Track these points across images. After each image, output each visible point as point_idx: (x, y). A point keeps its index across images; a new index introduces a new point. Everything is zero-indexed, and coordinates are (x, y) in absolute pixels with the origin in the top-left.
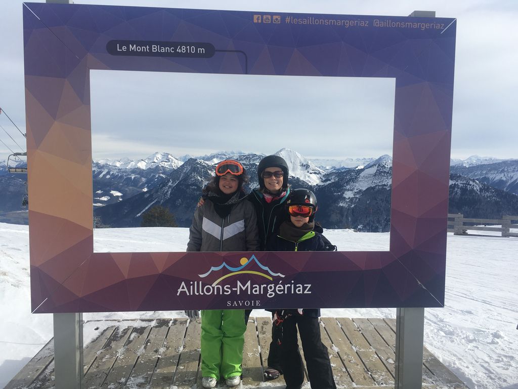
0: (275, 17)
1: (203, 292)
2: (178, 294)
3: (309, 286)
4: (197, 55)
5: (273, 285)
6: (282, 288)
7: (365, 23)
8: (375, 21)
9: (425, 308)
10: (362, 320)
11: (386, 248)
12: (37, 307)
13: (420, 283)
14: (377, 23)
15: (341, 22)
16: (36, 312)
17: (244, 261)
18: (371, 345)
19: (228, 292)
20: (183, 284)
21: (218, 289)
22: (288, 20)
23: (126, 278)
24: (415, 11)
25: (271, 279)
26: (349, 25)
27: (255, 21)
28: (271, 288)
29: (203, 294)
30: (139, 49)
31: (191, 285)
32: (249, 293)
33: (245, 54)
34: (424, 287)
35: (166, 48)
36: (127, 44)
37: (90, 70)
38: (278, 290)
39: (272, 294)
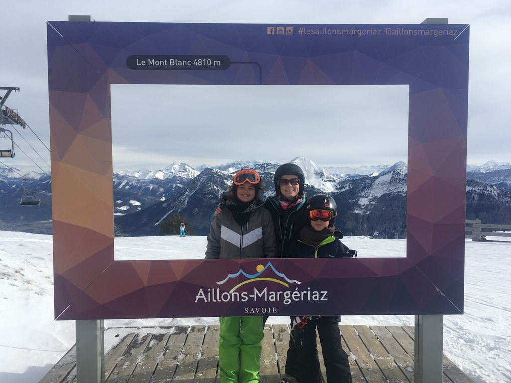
0: (288, 29)
1: (220, 298)
2: (196, 301)
3: (326, 293)
4: (213, 67)
5: (289, 292)
6: (299, 295)
7: (378, 32)
8: (388, 30)
9: (444, 316)
10: (379, 328)
11: (403, 254)
12: (60, 315)
13: (438, 290)
14: (390, 33)
15: (354, 31)
16: (59, 319)
17: (260, 268)
18: (389, 353)
19: (245, 299)
21: (235, 296)
22: (301, 31)
23: (146, 285)
24: (427, 19)
25: (287, 285)
26: (362, 34)
27: (269, 33)
28: (287, 295)
29: (220, 301)
30: (157, 63)
31: (209, 292)
32: (266, 300)
33: (258, 65)
34: (442, 294)
35: (183, 62)
36: (146, 58)
37: (111, 84)
38: (295, 297)
39: (289, 301)
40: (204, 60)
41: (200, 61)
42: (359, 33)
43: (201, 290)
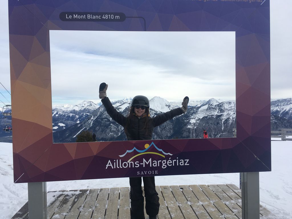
1: (122, 166)
2: (106, 168)
3: (188, 160)
4: (115, 20)
5: (165, 161)
6: (171, 162)
10: (214, 186)
12: (18, 179)
13: (256, 157)
14: (223, 0)
16: (17, 182)
17: (147, 146)
18: (221, 200)
19: (137, 166)
21: (131, 164)
23: (74, 159)
25: (164, 157)
28: (164, 162)
29: (122, 167)
30: (79, 17)
31: (115, 162)
32: (151, 166)
33: (144, 19)
34: (258, 159)
35: (96, 16)
36: (72, 14)
37: (50, 30)
38: (169, 164)
40: (109, 15)
43: (109, 160)
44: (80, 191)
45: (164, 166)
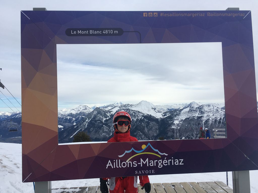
0: (154, 13)
1: (121, 166)
2: (107, 168)
3: (182, 160)
4: (114, 34)
5: (161, 160)
6: (167, 162)
7: (203, 14)
8: (208, 13)
9: (250, 171)
10: (203, 183)
12: (26, 179)
13: (246, 156)
14: (209, 15)
15: (190, 14)
16: (25, 182)
17: (144, 147)
19: (135, 165)
20: (109, 161)
21: (130, 164)
22: (161, 15)
23: (77, 159)
24: (228, 8)
25: (160, 157)
26: (194, 16)
27: (144, 16)
28: (160, 162)
29: (121, 167)
30: (83, 32)
31: (114, 162)
32: (148, 166)
33: (139, 33)
34: (248, 158)
35: (97, 32)
36: (76, 30)
37: (57, 44)
38: (164, 163)
39: (161, 166)
40: (109, 30)
41: (107, 31)
42: (193, 15)
43: (109, 160)
44: (80, 188)
45: (160, 166)
